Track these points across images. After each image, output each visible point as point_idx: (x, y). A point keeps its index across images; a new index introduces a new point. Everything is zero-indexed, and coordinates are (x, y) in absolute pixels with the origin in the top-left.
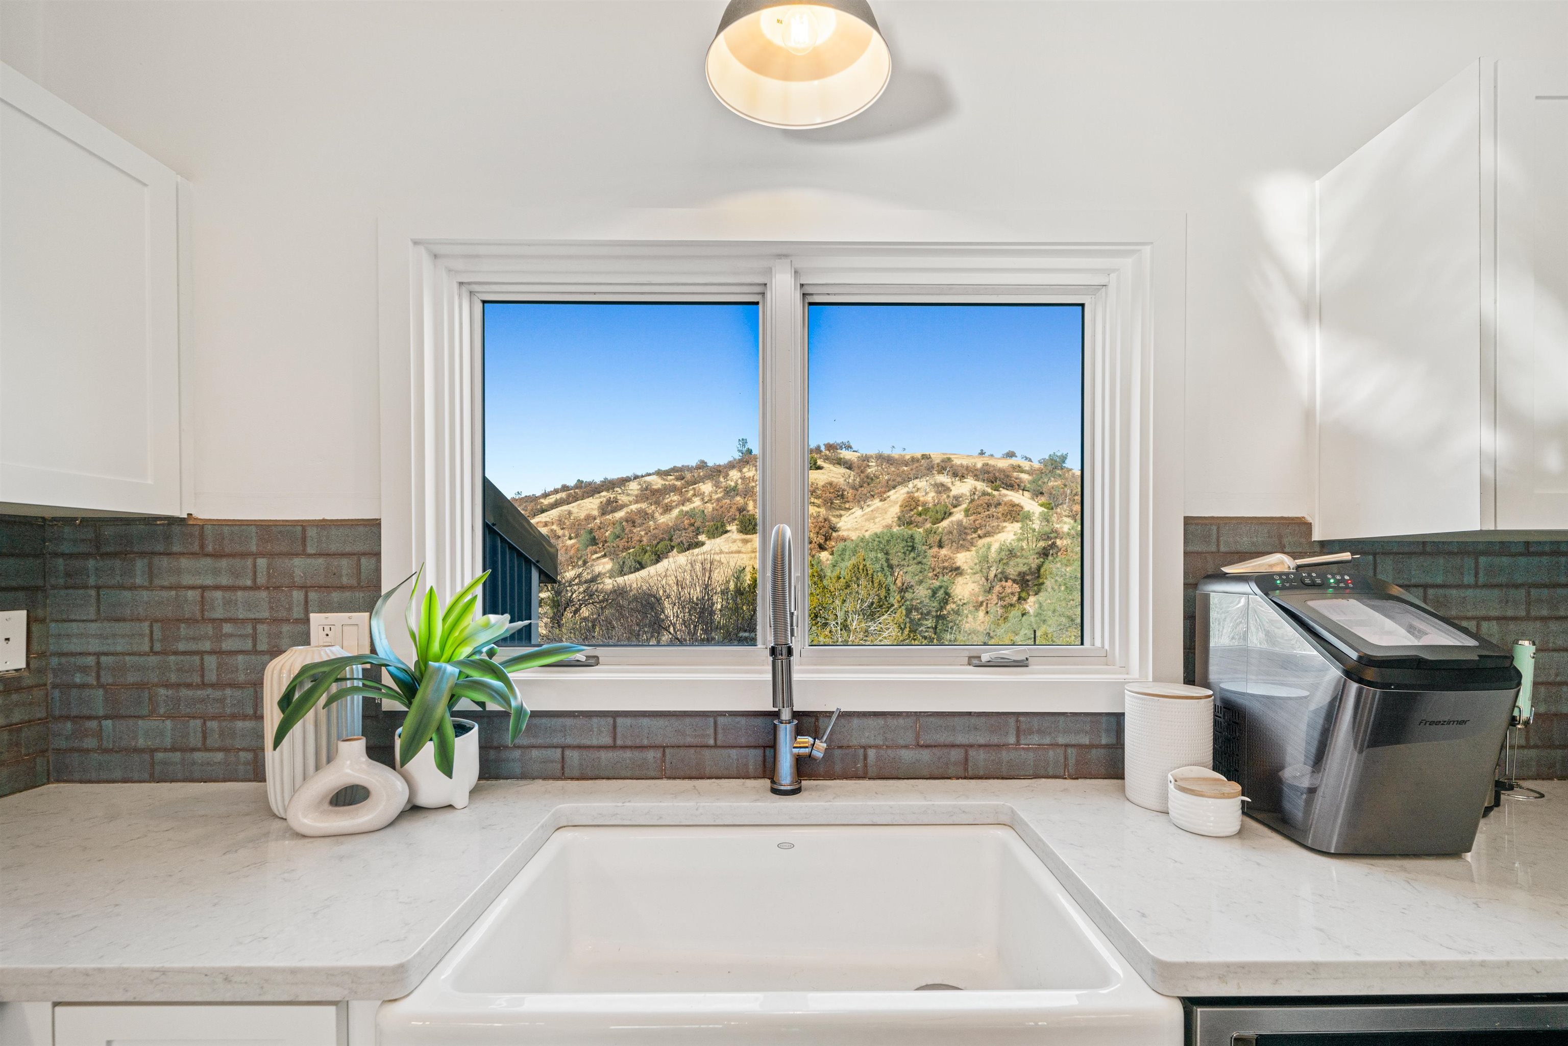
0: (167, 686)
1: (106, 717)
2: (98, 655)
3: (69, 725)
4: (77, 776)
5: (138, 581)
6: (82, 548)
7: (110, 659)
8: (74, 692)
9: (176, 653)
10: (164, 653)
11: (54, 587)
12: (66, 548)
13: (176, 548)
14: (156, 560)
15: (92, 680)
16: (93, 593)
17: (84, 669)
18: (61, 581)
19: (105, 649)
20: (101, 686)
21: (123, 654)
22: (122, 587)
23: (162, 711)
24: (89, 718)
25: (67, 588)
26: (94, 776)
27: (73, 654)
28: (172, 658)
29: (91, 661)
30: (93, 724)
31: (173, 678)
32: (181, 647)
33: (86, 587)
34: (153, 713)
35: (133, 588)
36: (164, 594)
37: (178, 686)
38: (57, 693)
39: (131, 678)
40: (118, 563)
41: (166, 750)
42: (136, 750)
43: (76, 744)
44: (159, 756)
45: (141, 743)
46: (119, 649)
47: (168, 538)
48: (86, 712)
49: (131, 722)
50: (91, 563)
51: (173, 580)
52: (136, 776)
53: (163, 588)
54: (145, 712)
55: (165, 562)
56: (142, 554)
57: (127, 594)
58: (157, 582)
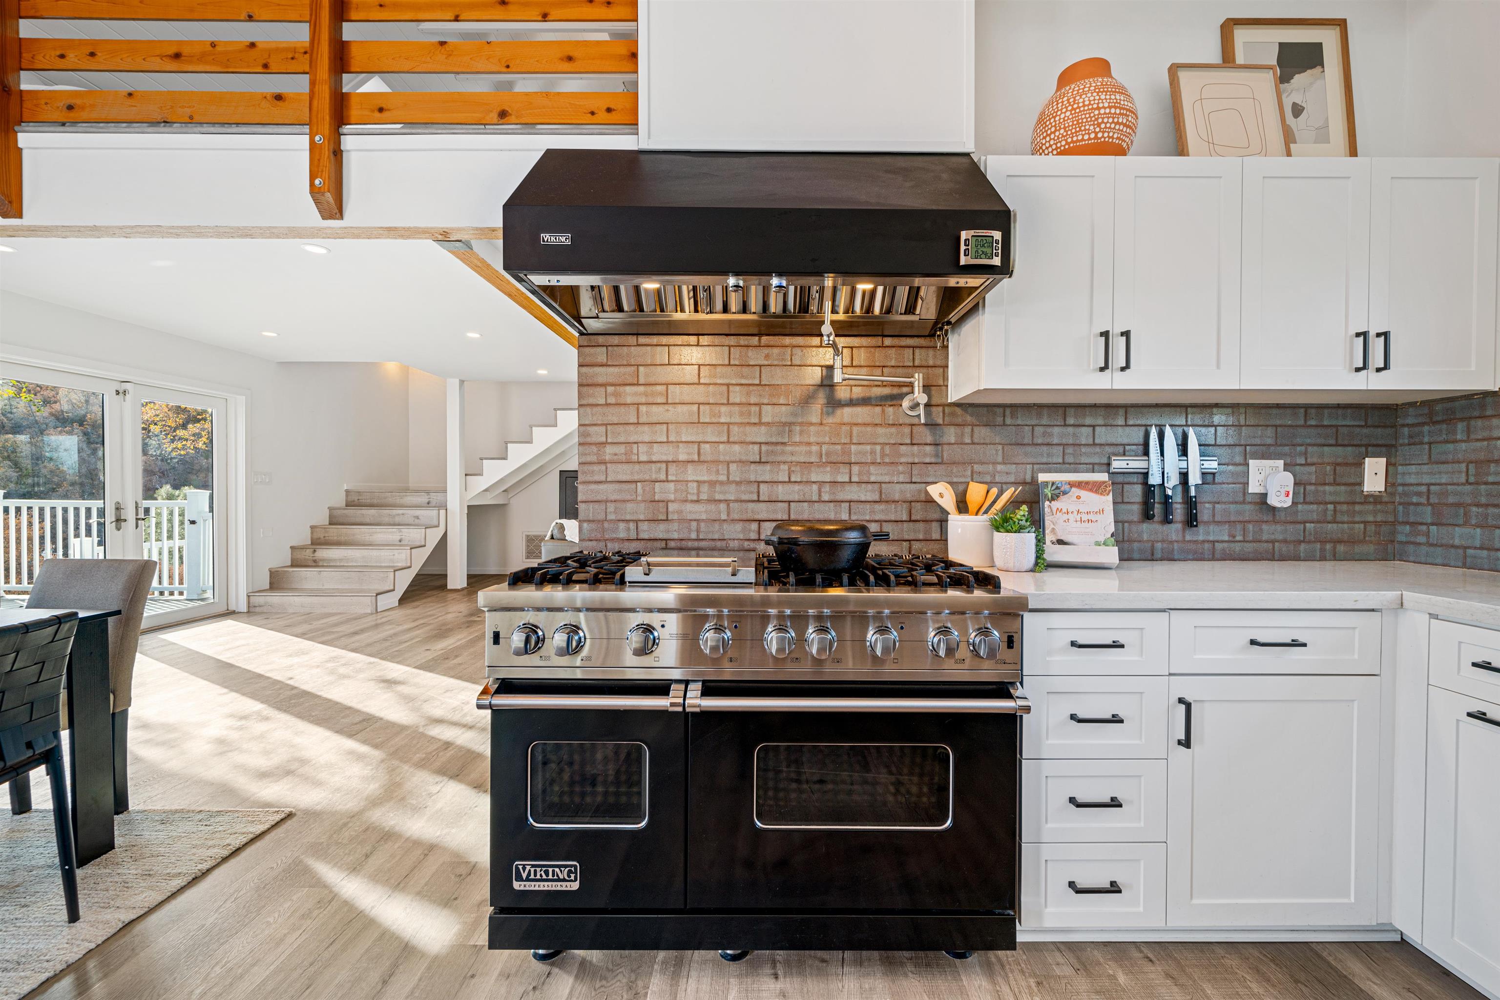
0: (1478, 505)
1: (1433, 524)
2: (1429, 485)
3: (1408, 527)
4: (1412, 559)
5: (1459, 437)
6: (1420, 420)
7: (1437, 488)
8: (1412, 507)
9: (1486, 483)
10: (1477, 483)
11: (1401, 445)
12: (1410, 421)
13: (1489, 412)
14: (1473, 422)
15: (1423, 500)
16: (1427, 447)
17: (1419, 494)
18: (1406, 441)
19: (1433, 481)
20: (1429, 504)
21: (1446, 484)
22: (1447, 442)
23: (1473, 522)
24: (1422, 524)
25: (1409, 445)
26: (1423, 560)
27: (1412, 485)
28: (1483, 487)
29: (1424, 489)
30: (1424, 528)
31: (1483, 500)
32: (1491, 479)
33: (1422, 443)
34: (1466, 523)
35: (1455, 441)
36: (1479, 444)
37: (1487, 506)
38: (1401, 508)
39: (1451, 500)
40: (1444, 426)
41: (1475, 548)
42: (1453, 546)
43: (1412, 539)
44: (1470, 552)
45: (1457, 542)
46: (1443, 481)
47: (1483, 407)
48: (1419, 520)
49: (1450, 528)
50: (1426, 428)
51: (1486, 434)
52: (1452, 563)
53: (1477, 440)
54: (1461, 522)
55: (1479, 423)
56: (1462, 419)
57: (1451, 446)
58: (1472, 436)
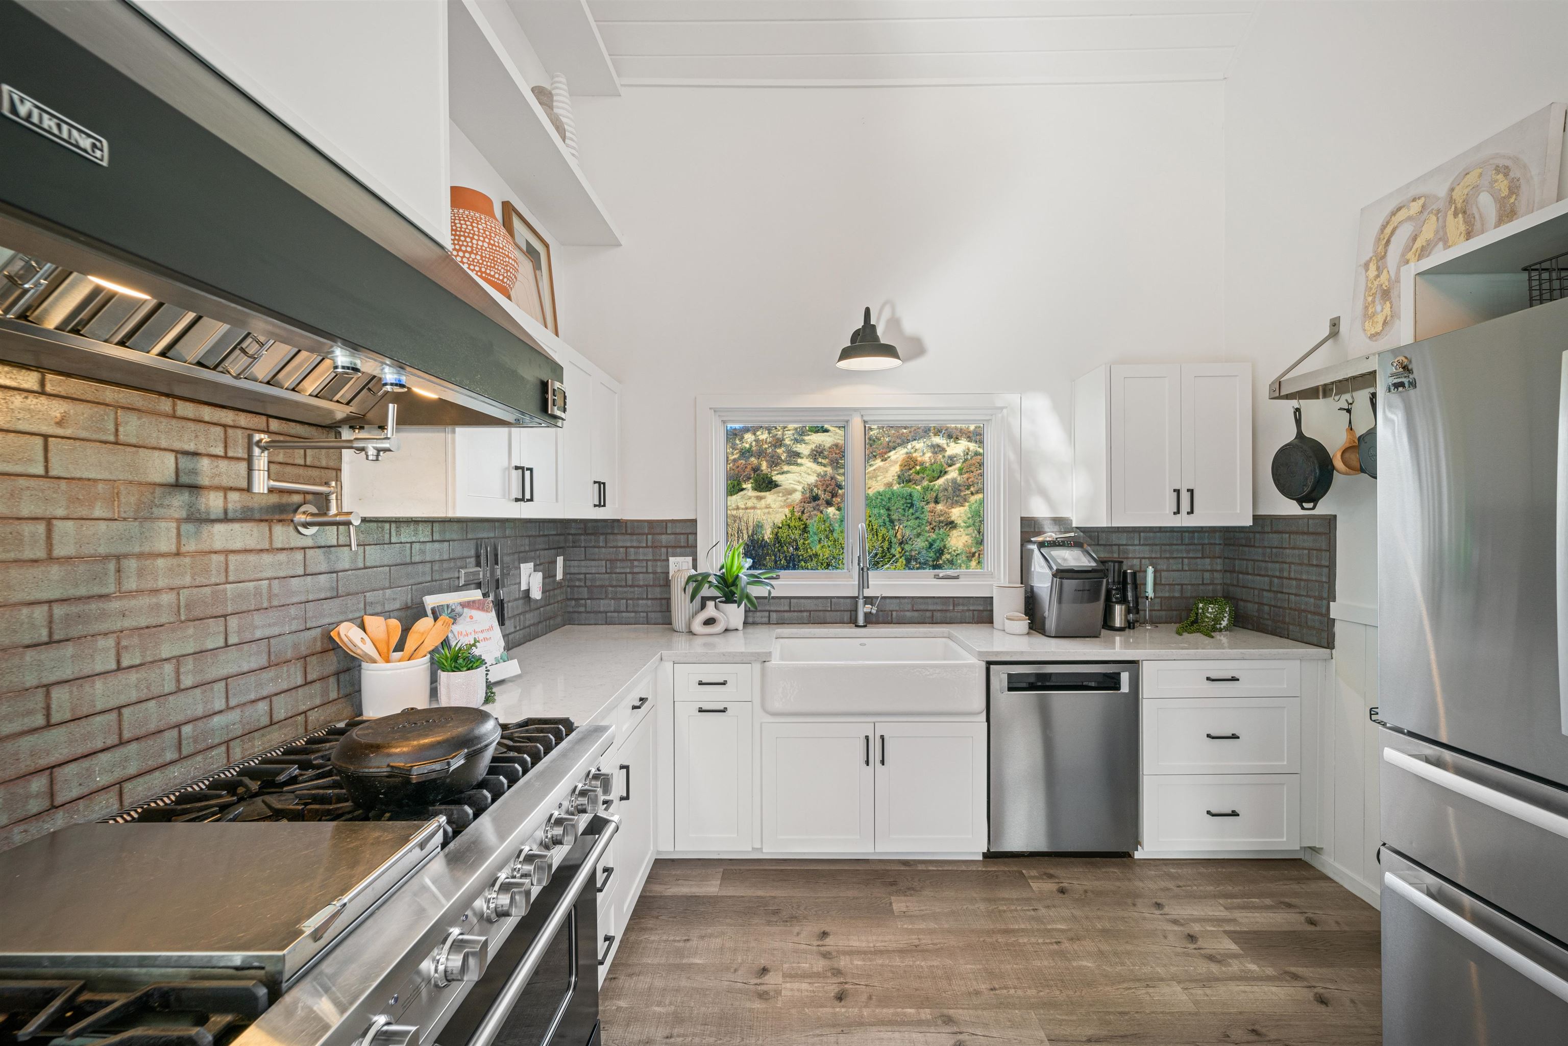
0: (612, 586)
1: (588, 599)
2: (585, 574)
3: (573, 602)
4: (576, 622)
5: (601, 544)
6: (580, 532)
7: (590, 576)
8: (576, 589)
9: (615, 573)
10: (611, 573)
11: (568, 547)
12: (573, 531)
13: (616, 531)
14: (608, 536)
15: (582, 584)
16: (583, 549)
17: (579, 580)
18: (571, 545)
19: (588, 572)
20: (586, 586)
21: (595, 574)
22: (595, 547)
23: (610, 596)
24: (582, 599)
25: (573, 547)
26: (583, 622)
27: (575, 574)
28: (614, 575)
29: (582, 576)
30: (583, 602)
31: (614, 583)
32: (618, 571)
33: (580, 547)
34: (606, 598)
35: (599, 547)
36: (611, 549)
37: (616, 586)
38: (569, 589)
39: (598, 583)
40: (593, 537)
41: (611, 612)
42: (600, 612)
43: (576, 609)
44: (609, 614)
45: (602, 609)
46: (593, 571)
47: (613, 527)
48: (580, 597)
49: (598, 601)
50: (583, 537)
51: (615, 544)
52: (600, 622)
53: (611, 547)
54: (604, 597)
55: (611, 537)
56: (602, 534)
57: (596, 550)
58: (609, 545)
